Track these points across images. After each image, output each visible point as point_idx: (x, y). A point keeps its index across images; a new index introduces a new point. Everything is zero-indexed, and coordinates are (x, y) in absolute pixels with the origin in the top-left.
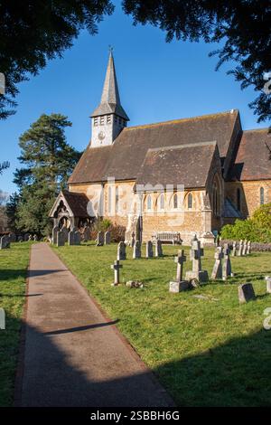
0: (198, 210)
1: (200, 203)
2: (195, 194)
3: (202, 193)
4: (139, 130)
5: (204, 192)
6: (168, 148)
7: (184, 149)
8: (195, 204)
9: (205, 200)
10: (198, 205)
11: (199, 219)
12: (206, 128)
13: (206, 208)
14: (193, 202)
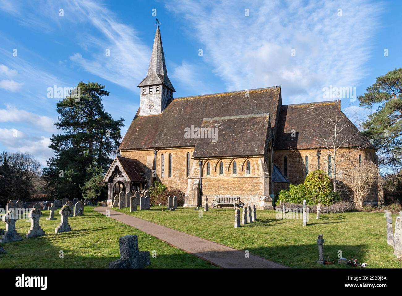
0: (256, 176)
1: (258, 170)
2: (253, 161)
3: (261, 160)
4: (187, 100)
5: (263, 159)
6: (223, 118)
7: (238, 119)
8: (254, 170)
9: (263, 166)
10: (256, 171)
11: (258, 184)
12: (252, 102)
13: (265, 174)
14: (251, 168)
